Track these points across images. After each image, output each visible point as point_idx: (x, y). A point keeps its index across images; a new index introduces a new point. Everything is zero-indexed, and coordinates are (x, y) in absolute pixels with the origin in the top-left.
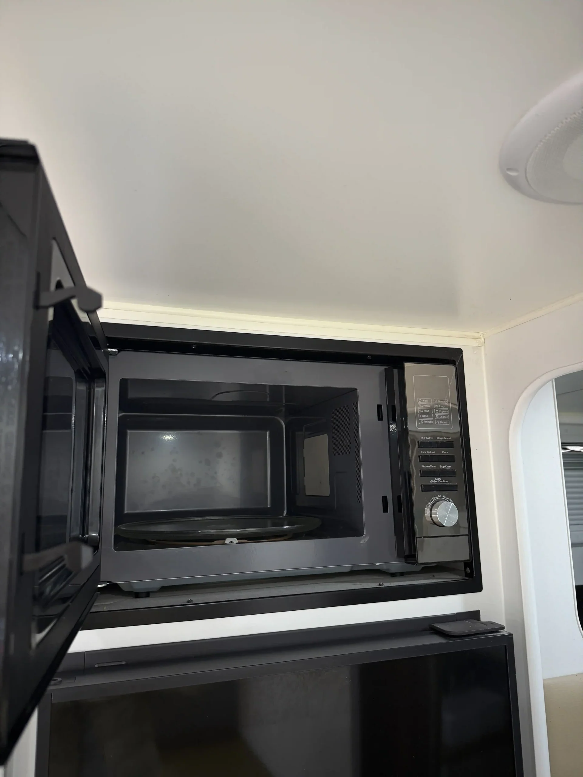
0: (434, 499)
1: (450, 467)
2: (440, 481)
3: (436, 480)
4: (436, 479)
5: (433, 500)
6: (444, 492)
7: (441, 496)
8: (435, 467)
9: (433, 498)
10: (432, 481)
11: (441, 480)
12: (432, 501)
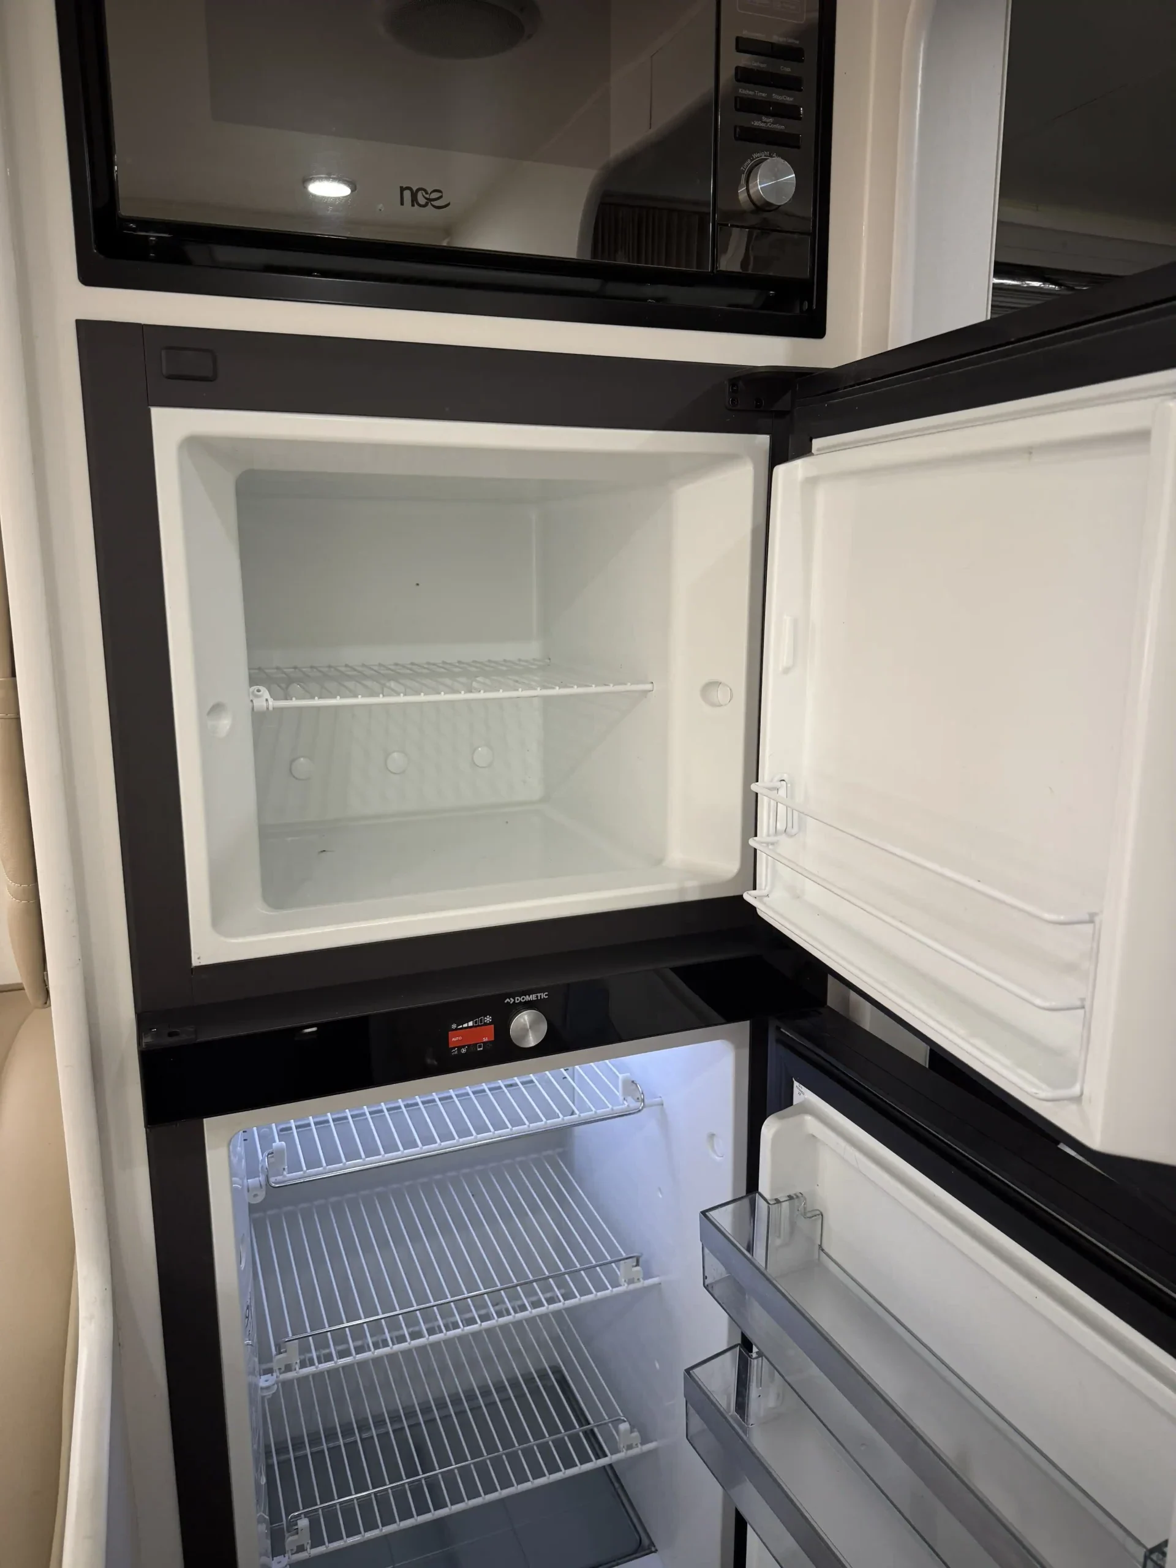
0: (756, 158)
1: (791, 99)
2: (770, 125)
3: (765, 122)
4: (764, 119)
5: (754, 159)
6: (775, 147)
7: (770, 154)
8: (764, 95)
9: (755, 156)
10: (757, 124)
11: (772, 123)
12: (751, 161)
